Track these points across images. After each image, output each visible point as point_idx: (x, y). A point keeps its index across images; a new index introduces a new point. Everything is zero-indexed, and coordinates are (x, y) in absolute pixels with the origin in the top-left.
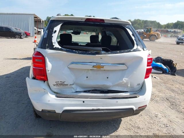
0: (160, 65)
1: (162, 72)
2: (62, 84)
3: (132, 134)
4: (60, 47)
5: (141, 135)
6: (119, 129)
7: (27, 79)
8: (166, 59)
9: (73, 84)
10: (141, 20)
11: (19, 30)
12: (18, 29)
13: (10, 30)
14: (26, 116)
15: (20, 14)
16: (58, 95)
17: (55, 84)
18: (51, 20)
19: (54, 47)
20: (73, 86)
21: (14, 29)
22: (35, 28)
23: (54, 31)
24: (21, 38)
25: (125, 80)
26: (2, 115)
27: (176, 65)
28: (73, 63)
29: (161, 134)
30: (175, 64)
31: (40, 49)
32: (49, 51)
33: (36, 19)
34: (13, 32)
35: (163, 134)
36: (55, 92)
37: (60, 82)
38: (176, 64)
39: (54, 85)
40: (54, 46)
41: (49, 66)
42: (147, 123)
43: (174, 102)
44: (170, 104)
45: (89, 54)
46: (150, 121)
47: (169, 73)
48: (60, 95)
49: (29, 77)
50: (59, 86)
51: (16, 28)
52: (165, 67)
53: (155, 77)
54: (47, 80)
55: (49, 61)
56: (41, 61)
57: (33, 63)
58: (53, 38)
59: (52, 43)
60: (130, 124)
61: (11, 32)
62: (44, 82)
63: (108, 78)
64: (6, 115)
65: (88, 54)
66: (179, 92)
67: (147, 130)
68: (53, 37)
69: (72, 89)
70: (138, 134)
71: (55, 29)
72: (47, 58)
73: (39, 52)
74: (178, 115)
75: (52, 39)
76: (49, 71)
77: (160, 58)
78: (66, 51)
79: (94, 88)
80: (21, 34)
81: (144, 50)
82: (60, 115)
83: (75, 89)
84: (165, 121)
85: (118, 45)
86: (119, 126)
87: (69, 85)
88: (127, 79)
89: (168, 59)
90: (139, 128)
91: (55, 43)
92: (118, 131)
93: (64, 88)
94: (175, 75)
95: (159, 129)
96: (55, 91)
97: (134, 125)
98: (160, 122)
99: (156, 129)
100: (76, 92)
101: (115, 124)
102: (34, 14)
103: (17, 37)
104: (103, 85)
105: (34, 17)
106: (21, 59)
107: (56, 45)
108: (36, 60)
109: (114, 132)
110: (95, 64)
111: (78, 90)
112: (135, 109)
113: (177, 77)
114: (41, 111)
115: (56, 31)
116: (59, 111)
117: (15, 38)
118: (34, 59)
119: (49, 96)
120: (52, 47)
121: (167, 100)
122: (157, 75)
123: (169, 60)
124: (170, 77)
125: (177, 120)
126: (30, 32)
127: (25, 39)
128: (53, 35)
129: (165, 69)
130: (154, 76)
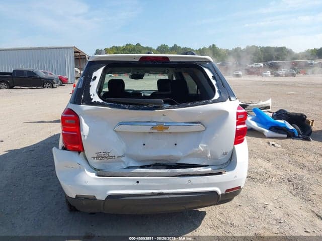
0: (282, 124)
1: (286, 136)
2: (106, 156)
3: (220, 234)
4: (101, 101)
5: (234, 235)
6: (200, 227)
7: (54, 149)
8: (293, 113)
9: (123, 156)
10: (258, 46)
11: (50, 74)
12: (49, 72)
13: (36, 74)
14: (55, 210)
15: (50, 48)
16: (100, 173)
17: (96, 156)
18: (89, 62)
19: (92, 101)
20: (123, 159)
21: (41, 74)
22: (77, 69)
23: (93, 78)
24: (53, 87)
25: (201, 147)
26: (19, 208)
27: (312, 123)
28: (121, 124)
29: (267, 234)
30: (311, 121)
31: (72, 105)
32: (85, 107)
33: (78, 54)
34: (40, 78)
35: (271, 235)
36: (95, 169)
37: (102, 153)
38: (313, 121)
39: (94, 158)
40: (92, 99)
41: (85, 128)
42: (247, 218)
43: (300, 185)
44: (292, 187)
45: (145, 110)
46: (254, 214)
47: (299, 137)
48: (103, 173)
49: (58, 147)
50: (101, 159)
51: (45, 71)
52: (291, 127)
53: (273, 145)
54: (84, 150)
55: (86, 122)
56: (73, 122)
57: (63, 126)
58: (91, 88)
59: (90, 95)
60: (219, 220)
61: (36, 78)
62: (79, 153)
63: (176, 145)
64: (25, 208)
65: (142, 109)
66: (312, 168)
67: (245, 228)
68: (90, 86)
69: (122, 163)
70: (230, 235)
71: (95, 74)
72: (82, 118)
73: (71, 109)
74: (302, 205)
75: (89, 89)
76: (86, 137)
77: (284, 111)
78: (110, 106)
79: (156, 160)
80: (52, 80)
81: (230, 100)
82: (102, 203)
83: (126, 163)
84: (278, 214)
85: (199, 93)
86: (200, 223)
87: (116, 157)
88: (205, 145)
89: (296, 112)
90: (232, 225)
91: (94, 95)
92: (197, 230)
93: (108, 162)
94: (310, 140)
95: (266, 226)
96: (96, 167)
97: (224, 221)
98: (269, 215)
99: (261, 227)
100: (129, 168)
101: (194, 219)
102: (74, 47)
103: (47, 86)
104: (169, 156)
105: (75, 52)
106: (51, 122)
107: (96, 98)
108: (67, 121)
109: (191, 231)
110: (155, 124)
111: (131, 165)
112: (220, 193)
113: (313, 144)
114: (74, 197)
115: (95, 78)
116: (101, 197)
117: (44, 88)
118: (63, 119)
119: (86, 174)
120: (89, 101)
121: (289, 181)
122: (278, 141)
123: (300, 115)
124: (300, 143)
125: (300, 212)
126: (67, 77)
127: (60, 89)
128: (92, 83)
129: (292, 130)
130: (271, 143)
